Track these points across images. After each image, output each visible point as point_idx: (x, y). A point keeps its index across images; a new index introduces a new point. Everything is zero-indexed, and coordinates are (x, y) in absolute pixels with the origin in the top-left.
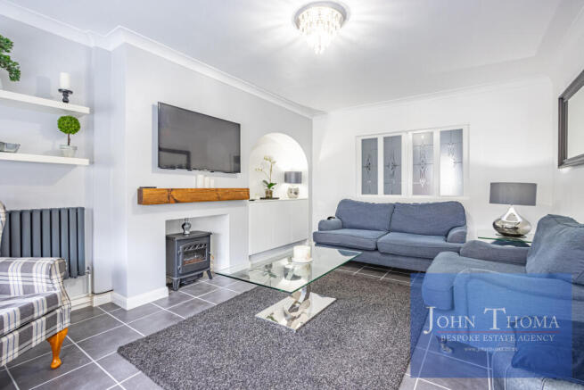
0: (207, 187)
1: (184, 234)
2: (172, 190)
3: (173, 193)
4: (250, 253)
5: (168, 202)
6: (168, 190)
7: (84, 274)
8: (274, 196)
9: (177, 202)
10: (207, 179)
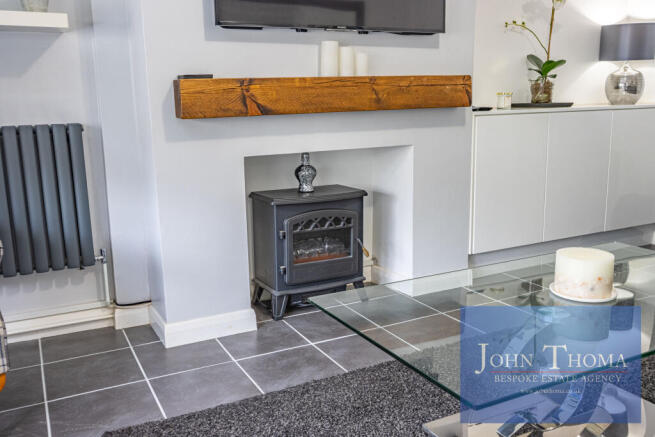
0: (346, 73)
1: (300, 192)
2: (251, 81)
3: (255, 89)
4: (473, 249)
5: (244, 113)
6: (241, 81)
7: (92, 263)
8: (555, 99)
9: (265, 111)
10: (346, 51)
